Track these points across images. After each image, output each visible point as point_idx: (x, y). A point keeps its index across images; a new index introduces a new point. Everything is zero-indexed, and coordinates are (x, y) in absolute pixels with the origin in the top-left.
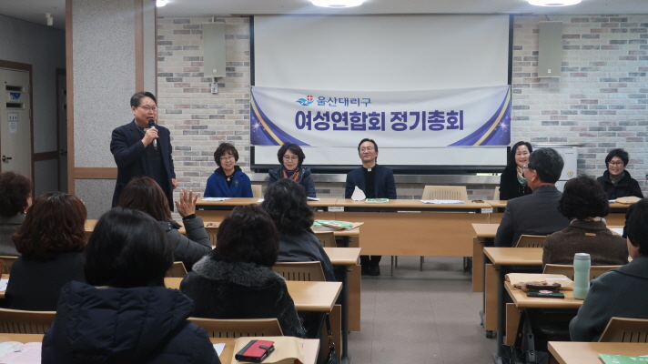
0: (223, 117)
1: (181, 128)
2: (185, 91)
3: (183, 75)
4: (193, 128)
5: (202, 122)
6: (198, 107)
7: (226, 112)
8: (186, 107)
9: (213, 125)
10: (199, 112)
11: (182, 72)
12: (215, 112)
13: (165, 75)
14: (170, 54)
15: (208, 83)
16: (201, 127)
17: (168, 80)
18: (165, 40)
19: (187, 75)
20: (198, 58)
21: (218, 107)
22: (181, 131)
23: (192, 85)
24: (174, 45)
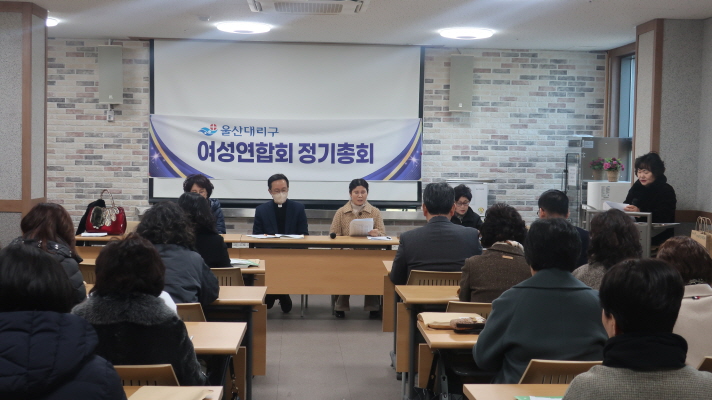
0: (119, 147)
1: (73, 157)
2: (78, 118)
3: (75, 101)
4: (86, 157)
5: (96, 152)
6: (92, 135)
7: (122, 141)
8: (79, 135)
9: (108, 155)
10: (93, 141)
11: (75, 97)
12: (111, 141)
13: (56, 100)
14: (62, 78)
15: (103, 110)
16: (95, 157)
17: (59, 106)
18: (56, 62)
19: (80, 101)
20: (92, 83)
21: (113, 137)
22: (73, 161)
23: (86, 112)
24: (66, 69)
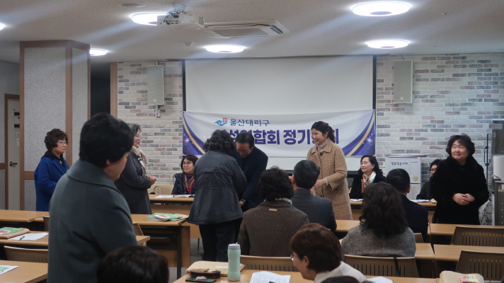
0: (164, 134)
2: (138, 115)
3: (136, 104)
5: (149, 138)
6: (147, 127)
7: (166, 130)
9: (157, 140)
10: (147, 130)
11: (136, 101)
12: (158, 130)
13: (124, 104)
14: (128, 89)
15: (153, 110)
16: (148, 142)
17: (126, 107)
18: (124, 78)
19: (139, 104)
20: (146, 92)
21: (160, 127)
23: (143, 111)
24: (130, 82)
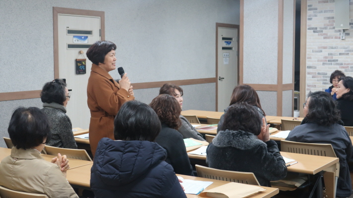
0: (348, 54)
1: (321, 61)
2: (325, 38)
3: (323, 29)
4: (329, 61)
5: (335, 58)
6: (332, 48)
7: (350, 51)
8: (325, 48)
9: (341, 59)
10: (333, 51)
11: (323, 26)
12: (343, 51)
13: (312, 29)
14: (316, 16)
15: (339, 33)
16: (334, 61)
17: (314, 32)
18: (313, 7)
19: (326, 28)
20: (333, 18)
21: (345, 48)
22: (322, 63)
23: (329, 34)
24: (318, 10)
